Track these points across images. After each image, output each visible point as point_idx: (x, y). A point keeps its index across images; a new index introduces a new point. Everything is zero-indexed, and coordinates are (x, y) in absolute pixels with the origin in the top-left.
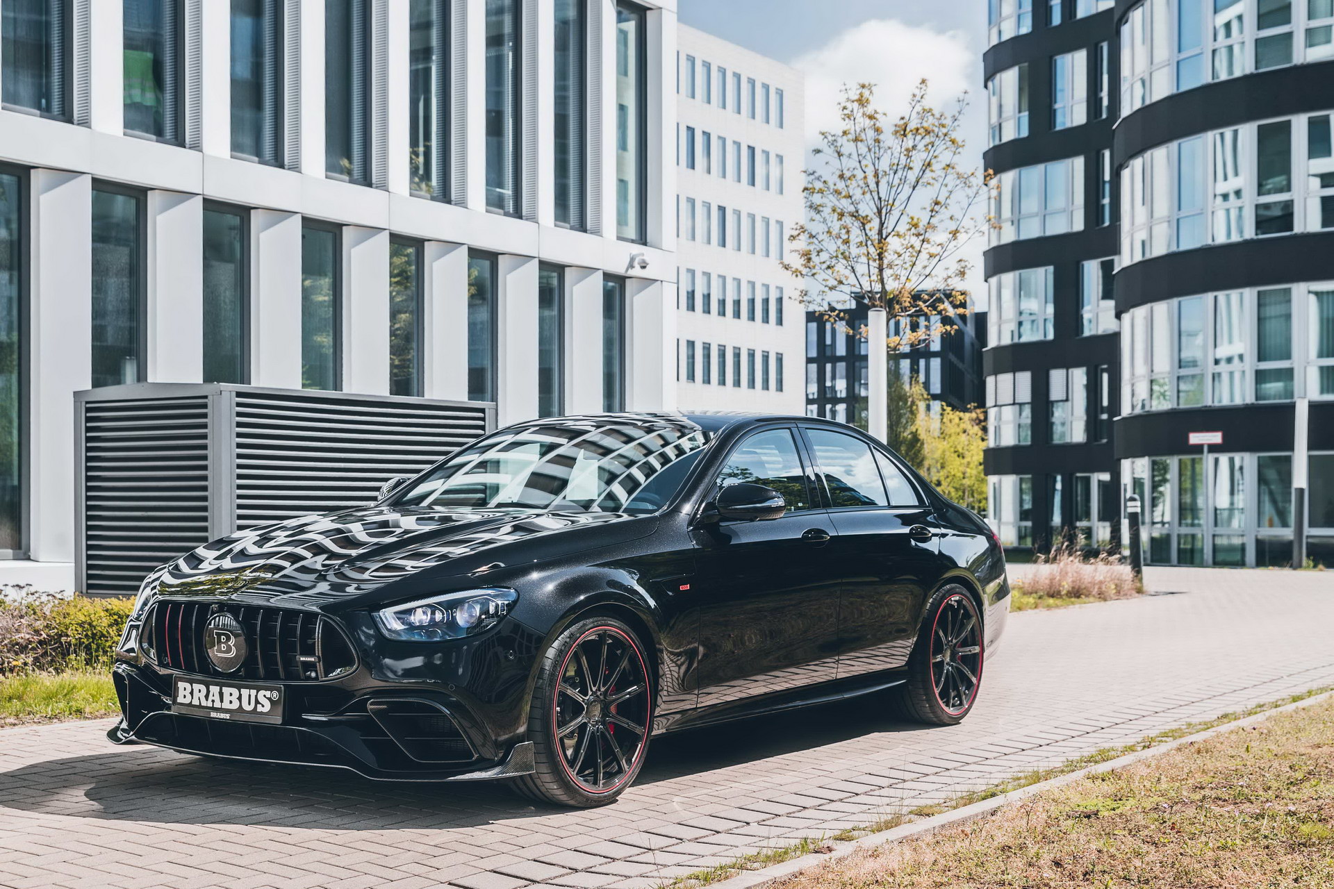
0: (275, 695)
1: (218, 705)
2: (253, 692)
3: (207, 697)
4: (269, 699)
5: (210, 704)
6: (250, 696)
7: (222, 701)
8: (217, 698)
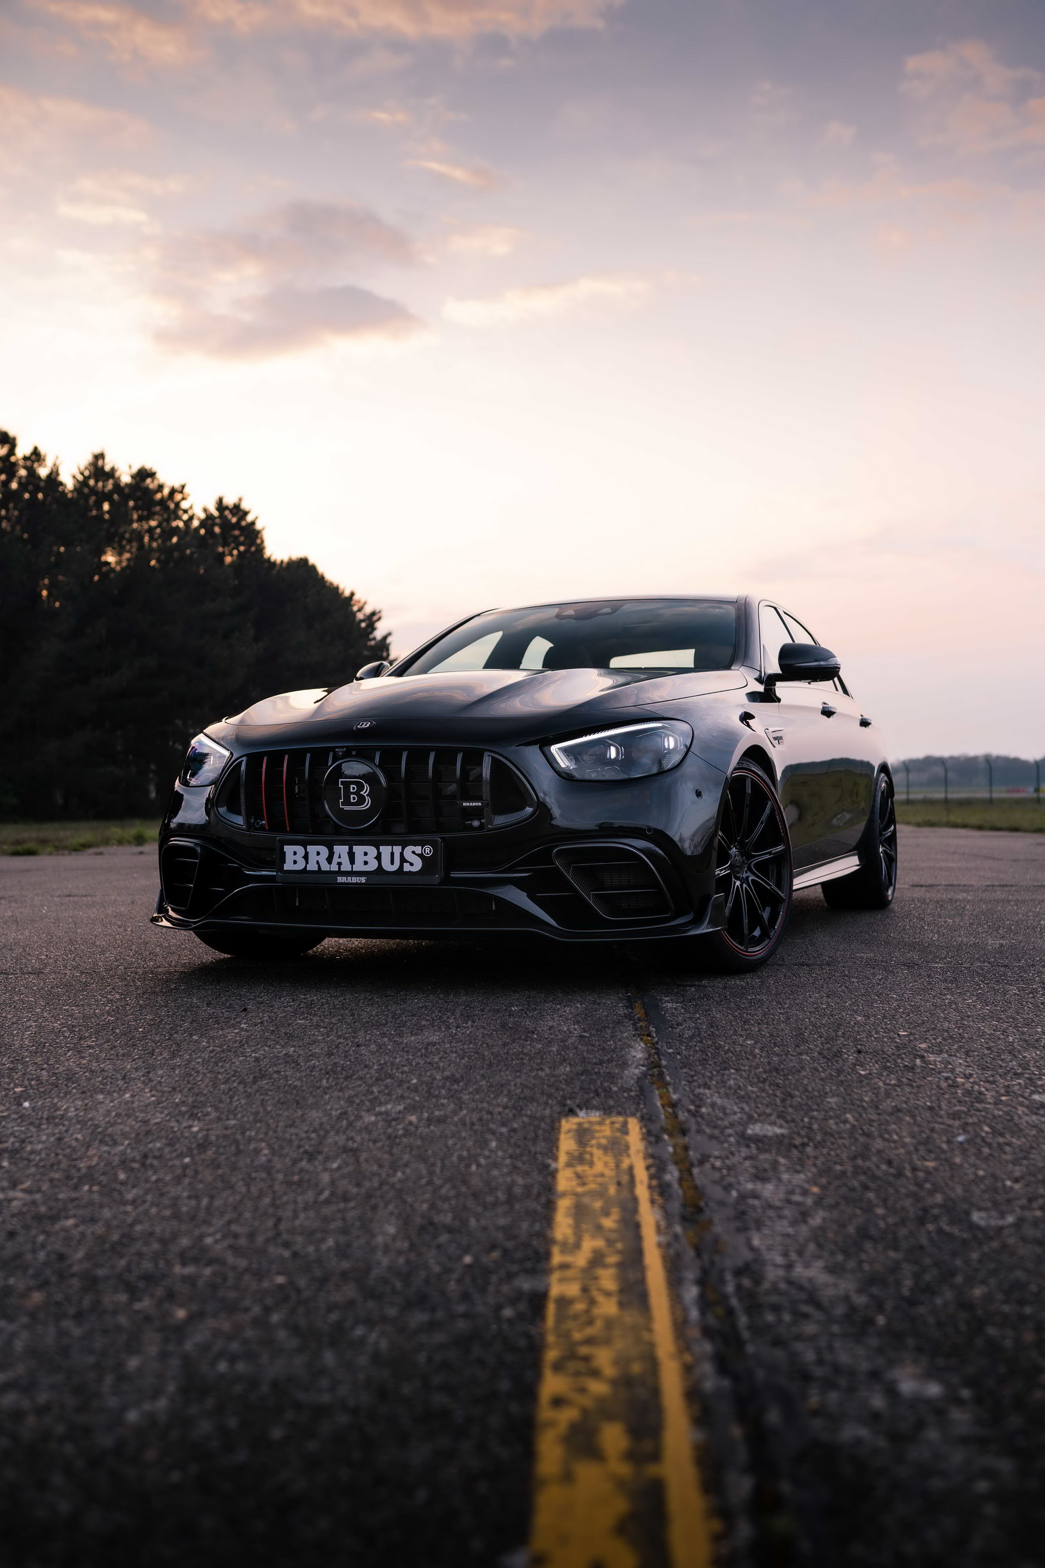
0: (428, 850)
1: (346, 867)
2: (397, 849)
3: (329, 860)
4: (420, 856)
5: (334, 867)
6: (392, 854)
7: (352, 861)
8: (345, 860)
